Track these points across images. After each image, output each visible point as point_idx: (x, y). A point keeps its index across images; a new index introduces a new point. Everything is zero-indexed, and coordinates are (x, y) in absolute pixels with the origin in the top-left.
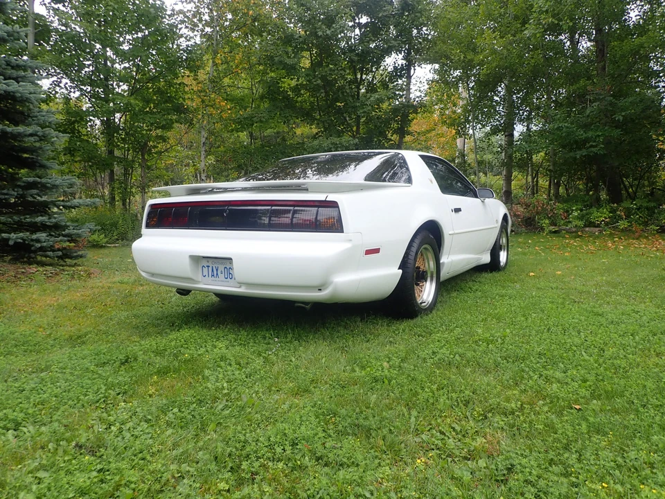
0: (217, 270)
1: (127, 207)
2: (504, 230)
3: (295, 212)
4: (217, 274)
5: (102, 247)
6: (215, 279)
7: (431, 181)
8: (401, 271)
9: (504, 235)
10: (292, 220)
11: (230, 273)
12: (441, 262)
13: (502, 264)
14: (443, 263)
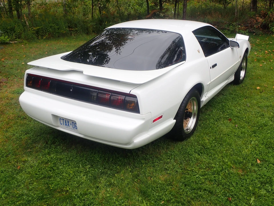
0: (68, 123)
1: (20, 13)
2: (245, 58)
3: (112, 95)
4: (68, 125)
5: (7, 43)
6: (67, 127)
7: (199, 52)
8: (175, 121)
9: (244, 61)
10: (110, 97)
11: (75, 126)
12: (202, 100)
13: (241, 78)
14: (203, 101)
